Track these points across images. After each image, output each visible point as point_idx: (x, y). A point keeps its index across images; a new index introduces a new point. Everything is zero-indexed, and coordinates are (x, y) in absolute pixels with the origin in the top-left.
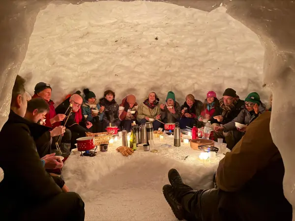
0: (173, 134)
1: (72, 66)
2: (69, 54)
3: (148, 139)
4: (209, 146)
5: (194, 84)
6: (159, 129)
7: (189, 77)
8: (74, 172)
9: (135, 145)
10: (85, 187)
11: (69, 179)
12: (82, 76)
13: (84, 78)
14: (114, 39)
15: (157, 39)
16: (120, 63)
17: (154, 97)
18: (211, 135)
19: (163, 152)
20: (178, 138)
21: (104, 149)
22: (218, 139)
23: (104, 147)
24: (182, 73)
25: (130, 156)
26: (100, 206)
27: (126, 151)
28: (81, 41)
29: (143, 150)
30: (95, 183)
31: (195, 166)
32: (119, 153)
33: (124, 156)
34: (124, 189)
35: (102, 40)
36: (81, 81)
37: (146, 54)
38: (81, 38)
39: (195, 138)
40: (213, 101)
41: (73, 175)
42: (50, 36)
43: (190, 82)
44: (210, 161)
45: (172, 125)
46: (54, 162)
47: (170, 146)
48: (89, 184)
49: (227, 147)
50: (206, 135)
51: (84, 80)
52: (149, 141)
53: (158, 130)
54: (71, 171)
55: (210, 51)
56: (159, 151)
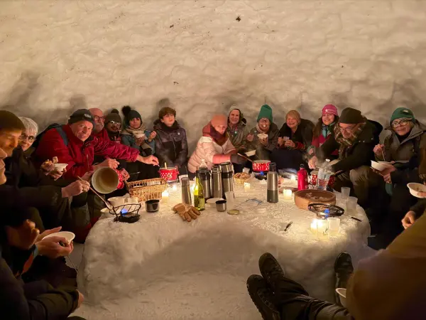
0: (266, 179)
1: (102, 70)
2: (96, 52)
3: (224, 190)
4: (328, 204)
5: (301, 94)
6: (244, 170)
7: (293, 83)
8: (103, 249)
9: (202, 200)
10: (121, 274)
11: (94, 261)
12: (122, 86)
13: (124, 89)
14: (168, 24)
15: (238, 19)
16: (181, 63)
17: (238, 117)
18: (330, 181)
19: (250, 214)
20: (274, 189)
21: (152, 209)
22: (343, 189)
23: (153, 205)
24: (283, 76)
25: (193, 222)
26: (145, 304)
27: (188, 213)
28: (113, 28)
29: (216, 210)
30: (136, 267)
31: (302, 243)
32: (177, 217)
33: (184, 220)
34: (185, 273)
35: (147, 25)
36: (121, 94)
37: (221, 45)
38: (113, 22)
39: (304, 187)
40: (332, 120)
41: (101, 255)
42: (57, 21)
43: (295, 90)
44: (329, 236)
45: (264, 164)
46: (54, 247)
47: (260, 202)
48: (127, 269)
49: (358, 203)
50: (322, 182)
51: (125, 93)
52: (226, 194)
53: (242, 171)
54: (98, 247)
55: (328, 36)
56: (241, 212)
